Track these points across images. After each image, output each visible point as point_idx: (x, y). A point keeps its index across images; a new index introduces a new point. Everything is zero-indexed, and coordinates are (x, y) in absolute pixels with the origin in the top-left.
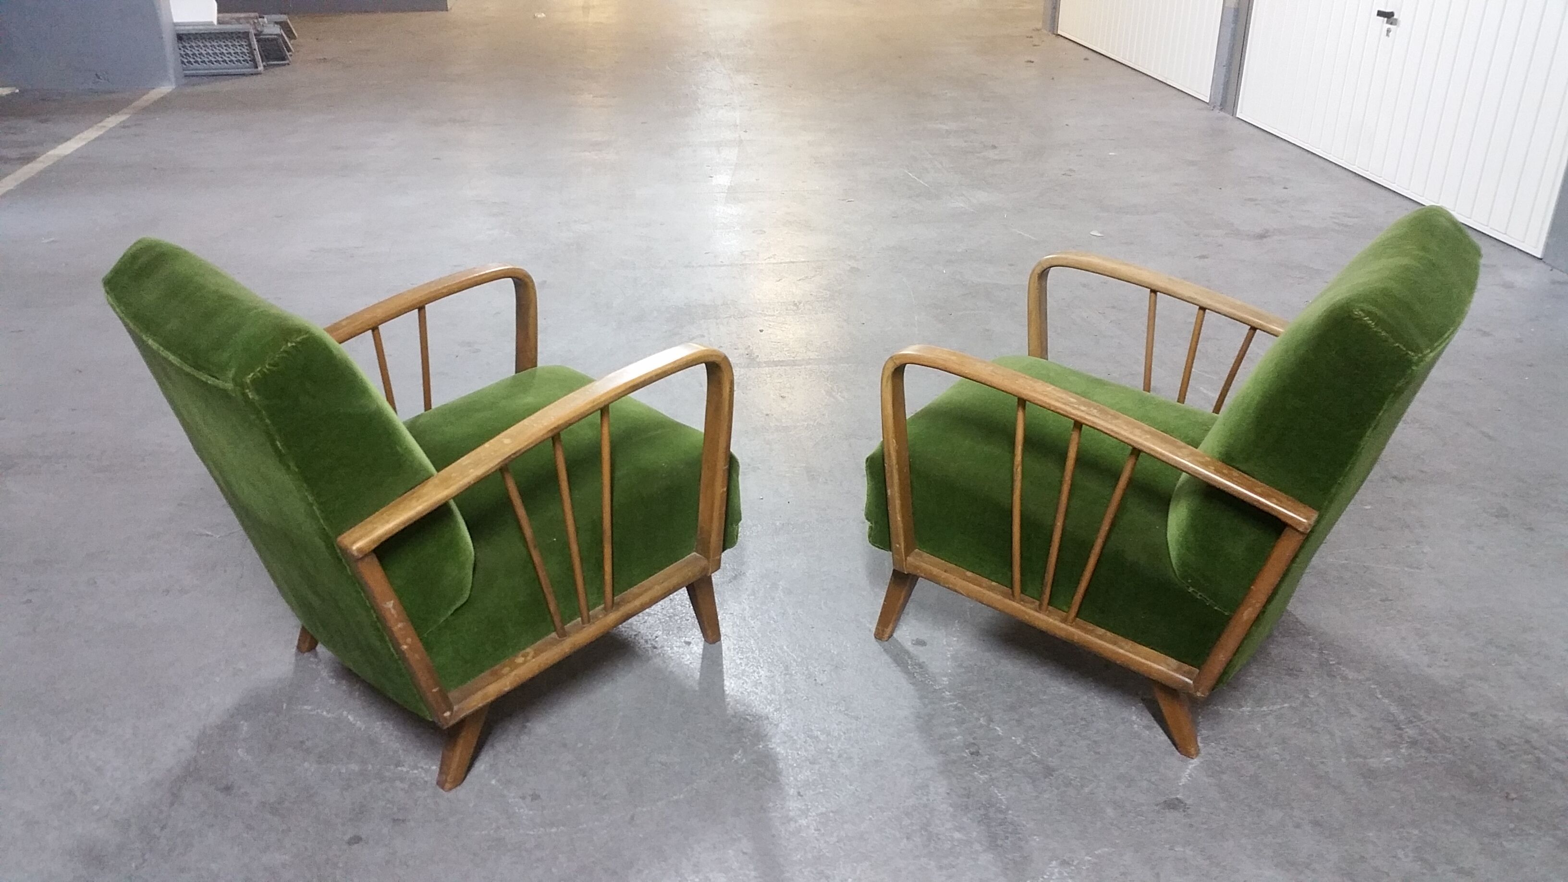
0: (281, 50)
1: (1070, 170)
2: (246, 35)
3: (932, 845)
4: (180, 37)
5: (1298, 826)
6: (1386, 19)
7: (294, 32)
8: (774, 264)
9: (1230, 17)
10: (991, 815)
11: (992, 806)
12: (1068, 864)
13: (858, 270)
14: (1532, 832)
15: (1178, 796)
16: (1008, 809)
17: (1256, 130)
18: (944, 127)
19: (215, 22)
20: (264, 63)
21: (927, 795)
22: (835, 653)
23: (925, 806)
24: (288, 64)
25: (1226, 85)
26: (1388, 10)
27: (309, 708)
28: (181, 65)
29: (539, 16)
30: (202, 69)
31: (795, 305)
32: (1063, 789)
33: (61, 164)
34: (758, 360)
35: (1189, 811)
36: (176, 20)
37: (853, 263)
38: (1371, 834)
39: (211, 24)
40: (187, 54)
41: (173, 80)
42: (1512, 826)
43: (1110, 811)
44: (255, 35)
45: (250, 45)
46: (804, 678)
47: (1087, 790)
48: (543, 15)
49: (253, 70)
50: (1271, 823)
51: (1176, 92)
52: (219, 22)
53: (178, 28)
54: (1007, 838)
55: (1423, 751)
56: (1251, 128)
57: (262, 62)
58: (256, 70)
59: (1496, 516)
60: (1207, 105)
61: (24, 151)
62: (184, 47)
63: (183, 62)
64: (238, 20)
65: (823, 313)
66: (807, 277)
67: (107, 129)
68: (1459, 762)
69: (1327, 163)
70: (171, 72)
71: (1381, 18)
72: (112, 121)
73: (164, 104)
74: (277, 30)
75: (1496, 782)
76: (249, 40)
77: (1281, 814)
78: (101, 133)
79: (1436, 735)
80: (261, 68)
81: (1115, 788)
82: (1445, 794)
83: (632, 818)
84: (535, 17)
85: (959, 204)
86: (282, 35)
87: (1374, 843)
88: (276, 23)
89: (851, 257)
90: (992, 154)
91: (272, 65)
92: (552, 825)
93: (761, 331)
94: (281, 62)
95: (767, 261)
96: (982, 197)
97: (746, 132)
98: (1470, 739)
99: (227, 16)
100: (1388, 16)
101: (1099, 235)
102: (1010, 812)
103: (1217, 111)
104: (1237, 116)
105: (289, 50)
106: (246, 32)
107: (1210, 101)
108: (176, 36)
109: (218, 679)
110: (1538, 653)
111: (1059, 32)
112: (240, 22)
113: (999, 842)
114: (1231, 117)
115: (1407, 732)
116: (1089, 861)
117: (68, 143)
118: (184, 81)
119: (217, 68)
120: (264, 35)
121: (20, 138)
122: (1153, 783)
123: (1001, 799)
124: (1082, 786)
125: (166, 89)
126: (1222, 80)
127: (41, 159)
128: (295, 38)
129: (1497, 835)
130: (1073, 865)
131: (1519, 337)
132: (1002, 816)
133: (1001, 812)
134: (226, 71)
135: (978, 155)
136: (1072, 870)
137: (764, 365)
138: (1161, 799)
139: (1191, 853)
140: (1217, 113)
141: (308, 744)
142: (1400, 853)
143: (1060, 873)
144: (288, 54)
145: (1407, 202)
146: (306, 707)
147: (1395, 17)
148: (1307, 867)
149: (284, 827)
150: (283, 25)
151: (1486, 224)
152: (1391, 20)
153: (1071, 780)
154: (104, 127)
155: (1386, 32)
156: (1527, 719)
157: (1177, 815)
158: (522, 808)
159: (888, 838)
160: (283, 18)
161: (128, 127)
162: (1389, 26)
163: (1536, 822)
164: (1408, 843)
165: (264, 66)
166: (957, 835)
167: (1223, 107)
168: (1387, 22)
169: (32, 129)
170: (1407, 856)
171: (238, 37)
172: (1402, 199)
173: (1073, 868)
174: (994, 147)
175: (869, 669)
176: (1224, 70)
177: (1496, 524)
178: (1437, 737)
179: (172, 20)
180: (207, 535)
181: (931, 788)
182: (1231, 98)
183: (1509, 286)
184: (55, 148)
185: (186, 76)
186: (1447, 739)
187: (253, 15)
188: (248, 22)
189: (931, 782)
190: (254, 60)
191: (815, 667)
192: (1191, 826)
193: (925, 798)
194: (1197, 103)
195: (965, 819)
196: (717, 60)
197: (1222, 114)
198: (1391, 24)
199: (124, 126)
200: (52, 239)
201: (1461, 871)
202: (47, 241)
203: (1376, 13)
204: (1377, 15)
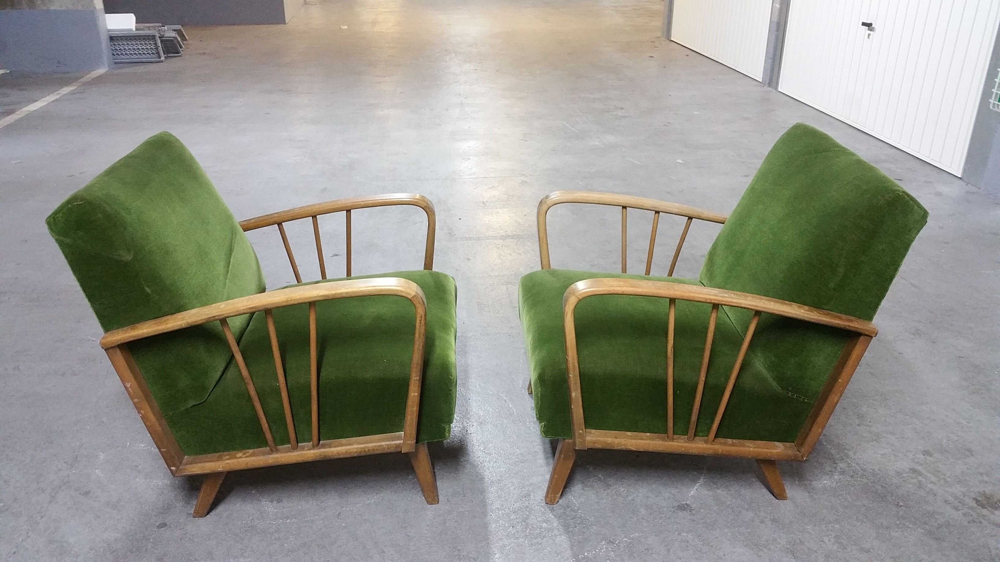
0: (176, 47)
1: (669, 123)
2: (153, 37)
3: (528, 531)
4: (112, 38)
5: (762, 522)
6: (867, 27)
7: (186, 36)
8: (473, 178)
9: (774, 28)
10: (568, 513)
11: (568, 507)
12: (612, 542)
13: (526, 182)
14: (910, 526)
15: (687, 502)
16: (579, 509)
17: (789, 98)
18: (592, 96)
19: (134, 29)
20: (165, 55)
21: (529, 501)
22: (482, 414)
23: (527, 507)
24: (180, 56)
25: (772, 71)
26: (869, 22)
27: (143, 445)
28: (112, 56)
29: (343, 28)
30: (125, 59)
31: (484, 203)
32: (615, 497)
33: (31, 116)
34: (456, 236)
35: (694, 512)
36: (110, 27)
37: (523, 178)
38: (808, 527)
39: (131, 30)
40: (116, 49)
41: (106, 65)
42: (898, 522)
43: (643, 511)
44: (160, 37)
45: (156, 44)
46: (460, 430)
47: (630, 498)
48: (346, 27)
49: (157, 60)
50: (746, 520)
51: (741, 75)
52: (137, 29)
53: (110, 33)
54: (576, 527)
55: (848, 477)
56: (785, 97)
57: (164, 54)
58: (160, 59)
59: (914, 334)
60: (760, 84)
61: (6, 108)
62: (114, 45)
63: (113, 54)
64: (149, 28)
65: (500, 208)
66: (493, 187)
67: (61, 95)
68: (870, 484)
69: (832, 119)
70: (105, 58)
71: (865, 27)
72: (66, 90)
73: (99, 80)
74: (173, 34)
75: (892, 496)
76: (155, 41)
77: (752, 515)
78: (58, 97)
79: (857, 467)
80: (163, 58)
81: (648, 497)
82: (859, 503)
83: (339, 514)
84: (340, 28)
85: (596, 143)
86: (176, 37)
87: (809, 533)
88: (175, 30)
89: (523, 175)
90: (620, 113)
91: (170, 56)
92: (288, 518)
93: (460, 219)
94: (177, 55)
95: (469, 177)
96: (611, 138)
97: (466, 98)
98: (879, 470)
99: (142, 25)
100: (868, 25)
101: (682, 162)
102: (580, 511)
103: (766, 87)
104: (779, 90)
105: (181, 47)
106: (153, 36)
107: (762, 81)
108: (109, 38)
109: (88, 427)
110: (928, 418)
111: (672, 39)
112: (150, 29)
113: (570, 529)
114: (775, 91)
115: (840, 466)
116: (626, 541)
117: (36, 103)
118: (114, 66)
119: (135, 58)
120: (165, 37)
121: (6, 100)
122: (672, 494)
123: (575, 503)
124: (627, 496)
125: (102, 71)
126: (769, 68)
127: (17, 113)
128: (186, 40)
129: (887, 528)
130: (615, 544)
131: (941, 225)
132: (574, 514)
133: (572, 510)
134: (141, 60)
135: (612, 113)
136: (615, 547)
137: (459, 239)
138: (676, 504)
139: (692, 537)
140: (766, 88)
141: (140, 467)
142: (826, 539)
143: (606, 548)
144: (181, 50)
145: (881, 143)
146: (141, 445)
147: (873, 26)
148: (765, 547)
149: (119, 517)
150: (179, 32)
151: (928, 156)
152: (871, 28)
153: (621, 492)
154: (60, 94)
155: (867, 36)
156: (916, 457)
157: (686, 514)
158: (270, 507)
159: (501, 527)
160: (179, 27)
161: (74, 93)
162: (869, 32)
163: (913, 520)
164: (832, 533)
165: (165, 57)
166: (544, 525)
167: (770, 85)
168: (868, 30)
169: (14, 95)
170: (829, 540)
171: (149, 39)
172: (877, 141)
173: (615, 545)
174: (622, 108)
175: (502, 424)
176: (770, 61)
177: (912, 339)
178: (859, 468)
179: (106, 27)
180: (93, 341)
181: (532, 497)
182: (775, 78)
183: (939, 194)
184: (27, 106)
185: (115, 63)
186: (864, 470)
187: (157, 24)
188: (155, 30)
189: (532, 493)
190: (158, 53)
191: (468, 423)
192: (694, 521)
193: (527, 503)
194: (755, 83)
195: (551, 515)
196: (453, 55)
197: (770, 89)
198: (871, 30)
199: (72, 93)
200: (18, 161)
201: (862, 550)
202: (15, 162)
203: (861, 23)
204: (862, 25)
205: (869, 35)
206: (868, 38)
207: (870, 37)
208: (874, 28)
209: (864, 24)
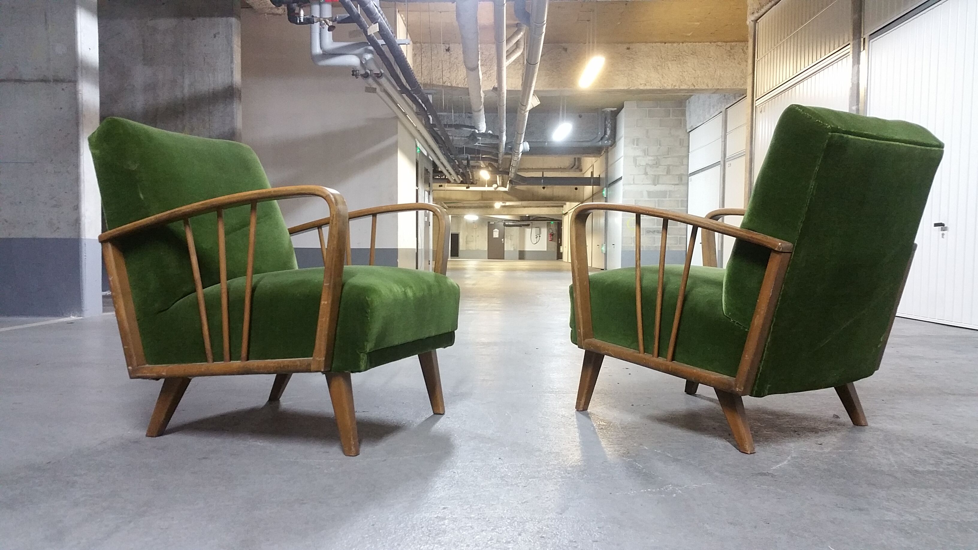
6: (940, 227)
12: (680, 486)
15: (769, 472)
16: (643, 469)
26: (940, 222)
32: (685, 466)
43: (717, 474)
69: (918, 321)
71: (937, 227)
100: (941, 225)
116: (696, 486)
124: (699, 466)
130: (683, 487)
138: (756, 472)
139: (773, 488)
143: (673, 488)
147: (945, 225)
152: (944, 228)
153: (692, 463)
155: (941, 235)
157: (766, 477)
162: (943, 232)
168: (941, 229)
198: (944, 230)
203: (933, 225)
204: (935, 226)
205: (943, 234)
206: (943, 237)
207: (945, 236)
208: (946, 227)
209: (936, 225)
